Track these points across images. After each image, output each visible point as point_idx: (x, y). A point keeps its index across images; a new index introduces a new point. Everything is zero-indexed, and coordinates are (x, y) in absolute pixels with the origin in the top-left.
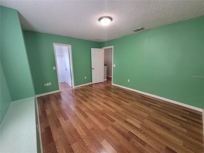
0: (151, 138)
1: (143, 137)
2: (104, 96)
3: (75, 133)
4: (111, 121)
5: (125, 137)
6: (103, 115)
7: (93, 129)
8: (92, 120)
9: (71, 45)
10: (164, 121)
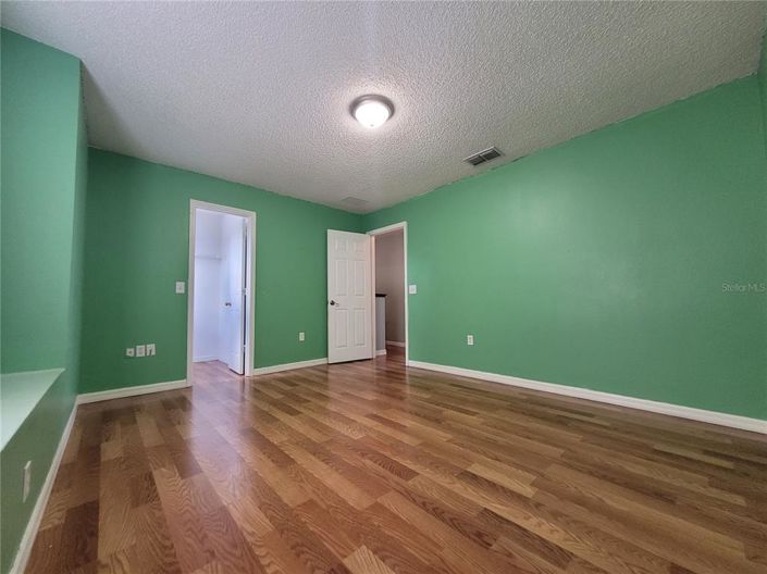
0: (591, 531)
1: (552, 531)
2: (371, 397)
3: (217, 526)
4: (399, 475)
5: (464, 533)
6: (363, 455)
7: (310, 505)
8: (312, 474)
9: (254, 214)
10: (637, 468)
